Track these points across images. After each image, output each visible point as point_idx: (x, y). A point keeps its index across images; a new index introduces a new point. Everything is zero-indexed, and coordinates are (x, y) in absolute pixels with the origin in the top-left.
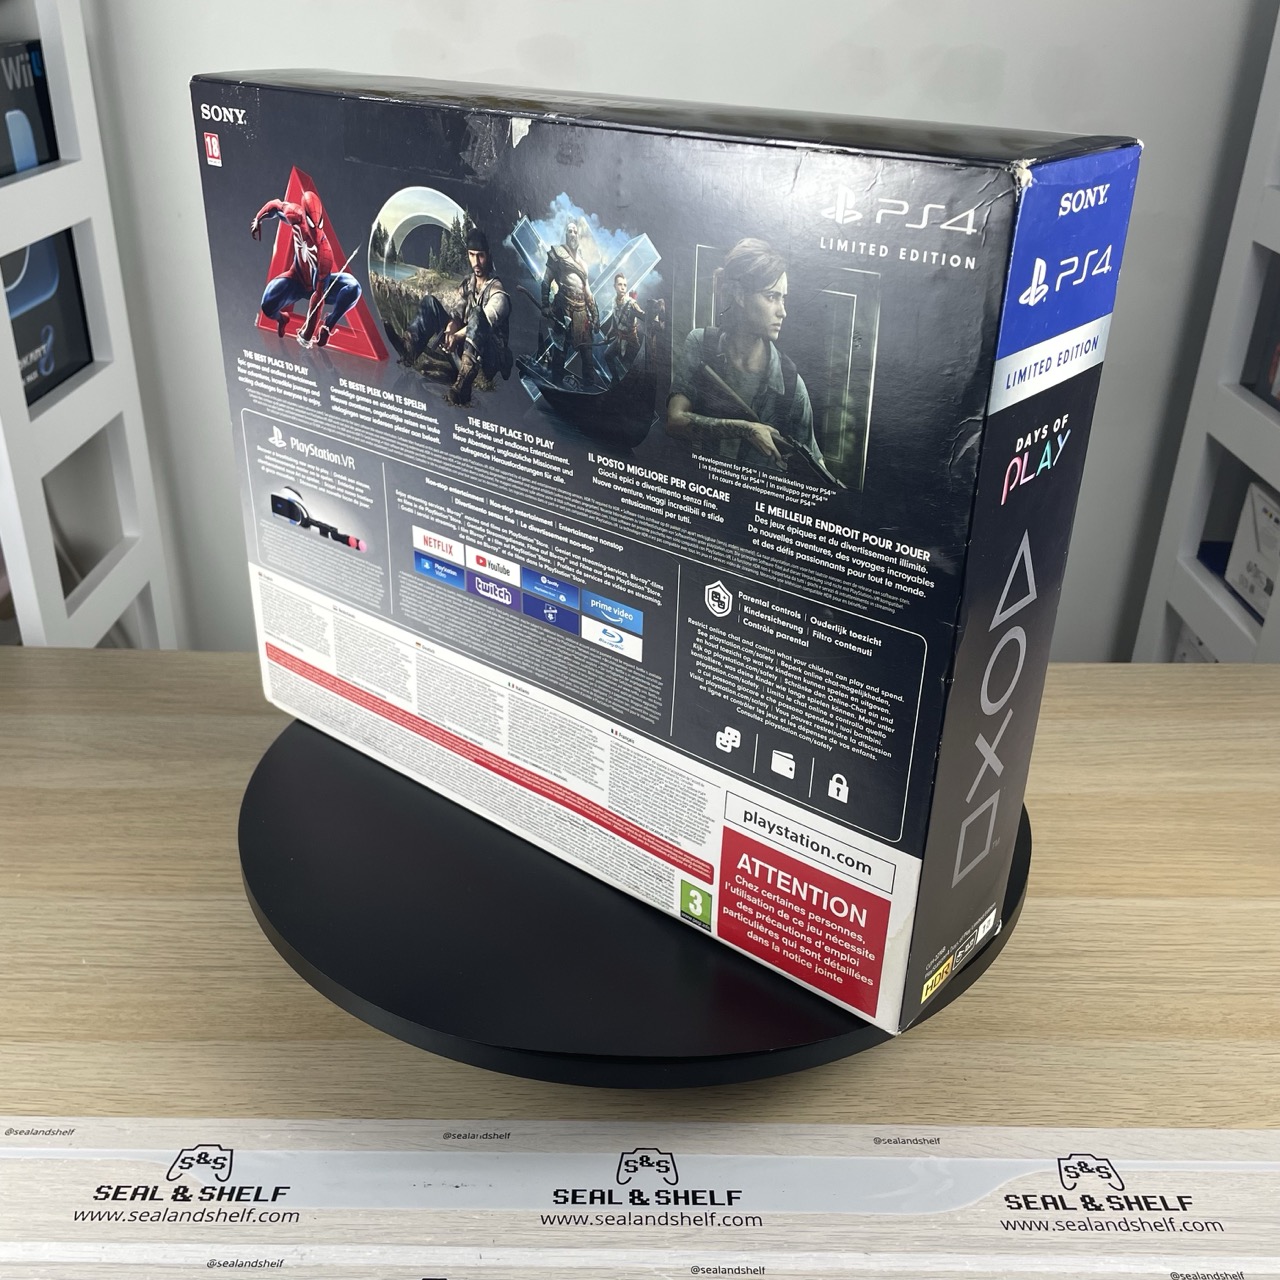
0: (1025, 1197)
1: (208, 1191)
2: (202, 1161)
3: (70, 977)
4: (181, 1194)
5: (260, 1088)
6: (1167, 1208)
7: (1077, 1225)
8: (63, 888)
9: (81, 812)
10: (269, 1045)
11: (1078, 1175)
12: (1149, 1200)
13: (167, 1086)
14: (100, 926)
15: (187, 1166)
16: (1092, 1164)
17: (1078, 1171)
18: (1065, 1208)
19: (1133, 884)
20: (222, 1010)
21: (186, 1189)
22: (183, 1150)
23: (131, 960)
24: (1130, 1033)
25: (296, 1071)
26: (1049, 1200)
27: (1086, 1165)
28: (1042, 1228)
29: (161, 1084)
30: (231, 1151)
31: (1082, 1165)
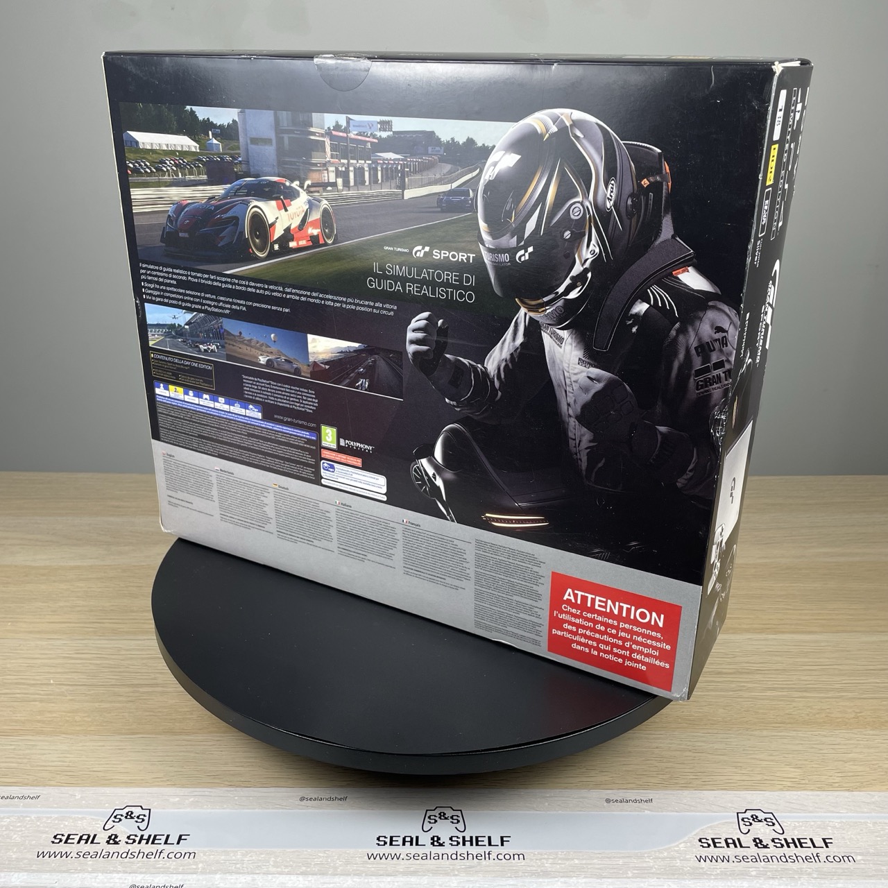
2: (129, 817)
3: (42, 692)
5: (171, 766)
6: (814, 846)
7: (750, 858)
8: (39, 632)
9: (54, 581)
10: (178, 737)
11: (751, 824)
13: (108, 766)
14: (65, 657)
15: (118, 820)
16: (761, 816)
17: (751, 821)
19: (791, 624)
20: (148, 714)
22: (115, 810)
23: (85, 680)
24: (790, 725)
25: (197, 755)
26: (730, 841)
27: (757, 817)
28: (725, 861)
29: (102, 764)
30: (150, 810)
31: (754, 817)
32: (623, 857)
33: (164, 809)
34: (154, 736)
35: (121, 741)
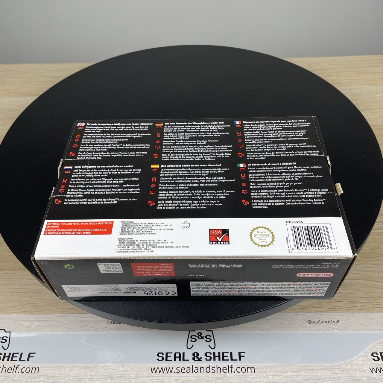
0: (381, 353)
30: (10, 332)
33: (19, 332)
34: (13, 272)
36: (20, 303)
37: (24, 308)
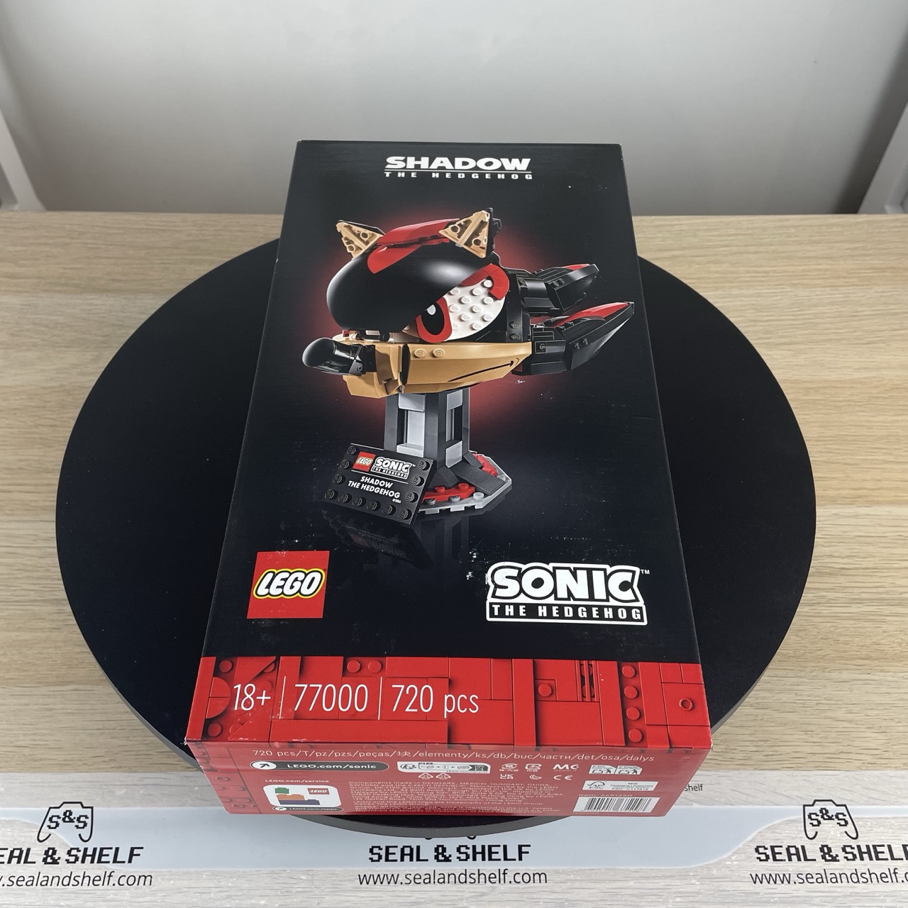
0: (773, 848)
1: (74, 852)
2: (67, 819)
4: (50, 857)
5: (115, 738)
6: (893, 858)
7: (815, 877)
11: (819, 823)
12: (879, 849)
13: (33, 737)
15: (53, 825)
16: (833, 810)
17: (819, 818)
18: (806, 859)
19: (890, 489)
21: (54, 852)
22: (50, 808)
24: (876, 662)
26: (793, 851)
27: (827, 811)
28: (785, 882)
29: (30, 734)
30: (92, 808)
31: (824, 812)
32: (665, 877)
33: (109, 806)
34: (89, 687)
35: (49, 696)
36: (106, 750)
37: (115, 760)
